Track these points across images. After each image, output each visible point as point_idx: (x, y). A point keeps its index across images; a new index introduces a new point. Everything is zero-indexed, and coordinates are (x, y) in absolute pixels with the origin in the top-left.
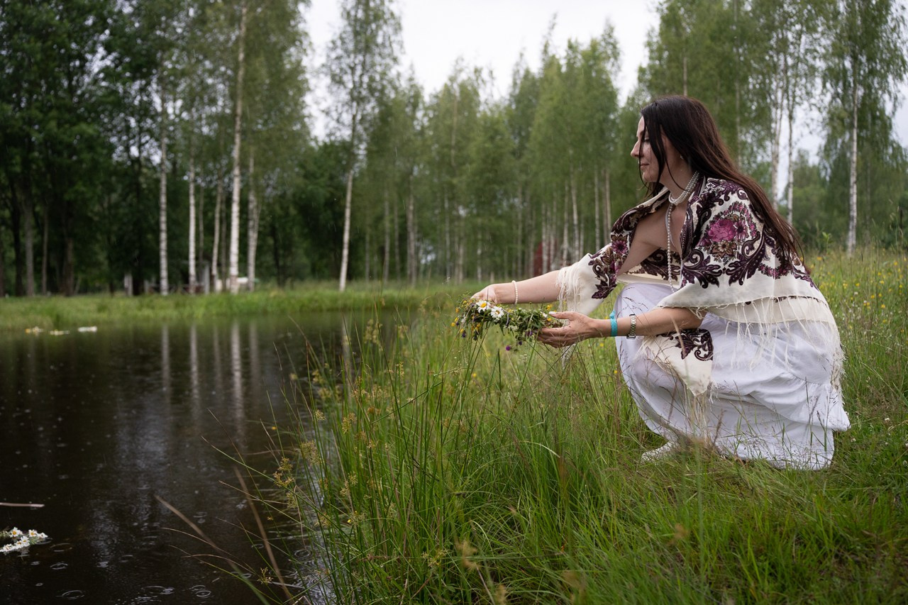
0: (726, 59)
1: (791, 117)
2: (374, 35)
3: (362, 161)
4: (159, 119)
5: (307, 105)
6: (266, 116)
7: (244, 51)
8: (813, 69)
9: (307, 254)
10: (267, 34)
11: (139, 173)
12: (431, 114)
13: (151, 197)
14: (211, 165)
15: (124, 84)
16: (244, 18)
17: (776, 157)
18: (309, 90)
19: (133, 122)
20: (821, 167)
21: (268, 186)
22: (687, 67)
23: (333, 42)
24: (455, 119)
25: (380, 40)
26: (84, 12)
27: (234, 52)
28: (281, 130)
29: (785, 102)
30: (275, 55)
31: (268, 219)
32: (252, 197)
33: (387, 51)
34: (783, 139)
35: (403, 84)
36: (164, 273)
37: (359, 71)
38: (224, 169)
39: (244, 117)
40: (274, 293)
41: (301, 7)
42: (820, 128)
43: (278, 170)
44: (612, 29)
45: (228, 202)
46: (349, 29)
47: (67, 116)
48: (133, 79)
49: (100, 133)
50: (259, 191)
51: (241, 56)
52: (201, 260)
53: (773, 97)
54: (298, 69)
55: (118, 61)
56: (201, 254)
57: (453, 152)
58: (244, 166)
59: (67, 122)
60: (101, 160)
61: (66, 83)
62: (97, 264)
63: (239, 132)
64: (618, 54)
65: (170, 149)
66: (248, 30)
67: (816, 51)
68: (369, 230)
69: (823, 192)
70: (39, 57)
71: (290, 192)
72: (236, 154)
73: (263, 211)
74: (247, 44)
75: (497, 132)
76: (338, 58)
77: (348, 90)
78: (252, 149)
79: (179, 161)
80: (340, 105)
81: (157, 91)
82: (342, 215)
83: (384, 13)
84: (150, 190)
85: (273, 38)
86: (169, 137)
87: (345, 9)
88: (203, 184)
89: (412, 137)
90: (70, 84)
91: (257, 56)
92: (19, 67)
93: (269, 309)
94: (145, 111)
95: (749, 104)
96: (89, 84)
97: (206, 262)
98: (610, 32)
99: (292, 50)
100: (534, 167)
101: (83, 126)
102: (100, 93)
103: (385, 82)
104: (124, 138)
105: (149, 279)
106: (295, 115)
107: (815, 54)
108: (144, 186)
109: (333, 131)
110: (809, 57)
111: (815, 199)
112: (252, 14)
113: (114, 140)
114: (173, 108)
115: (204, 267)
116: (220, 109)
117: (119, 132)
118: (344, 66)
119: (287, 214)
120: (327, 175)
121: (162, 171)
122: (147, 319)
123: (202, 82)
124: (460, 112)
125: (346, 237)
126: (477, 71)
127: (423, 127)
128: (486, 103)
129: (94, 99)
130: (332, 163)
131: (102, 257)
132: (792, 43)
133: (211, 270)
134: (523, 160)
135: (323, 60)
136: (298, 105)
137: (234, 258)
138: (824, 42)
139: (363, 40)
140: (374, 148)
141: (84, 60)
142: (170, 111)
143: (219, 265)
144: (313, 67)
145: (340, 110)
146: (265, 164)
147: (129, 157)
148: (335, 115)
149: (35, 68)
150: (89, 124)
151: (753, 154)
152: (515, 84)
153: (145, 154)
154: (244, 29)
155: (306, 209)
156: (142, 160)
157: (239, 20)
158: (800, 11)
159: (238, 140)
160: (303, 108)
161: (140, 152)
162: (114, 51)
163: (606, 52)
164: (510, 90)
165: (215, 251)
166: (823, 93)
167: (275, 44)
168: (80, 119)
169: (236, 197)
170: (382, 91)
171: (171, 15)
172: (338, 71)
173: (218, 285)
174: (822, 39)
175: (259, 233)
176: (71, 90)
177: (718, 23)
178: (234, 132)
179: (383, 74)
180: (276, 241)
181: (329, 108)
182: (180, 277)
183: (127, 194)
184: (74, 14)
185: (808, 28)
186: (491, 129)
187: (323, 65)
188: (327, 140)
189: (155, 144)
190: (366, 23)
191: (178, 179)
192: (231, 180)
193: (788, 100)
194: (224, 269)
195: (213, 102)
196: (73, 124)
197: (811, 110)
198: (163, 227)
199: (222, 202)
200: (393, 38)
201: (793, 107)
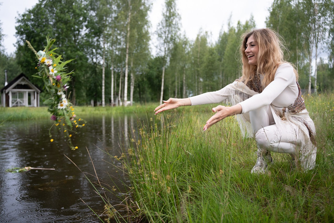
0: (292, 27)
1: (317, 46)
2: (172, 21)
3: (168, 63)
4: (103, 50)
5: (150, 45)
6: (136, 49)
7: (130, 27)
8: (325, 29)
9: (150, 94)
10: (137, 21)
11: (96, 67)
12: (191, 47)
13: (100, 75)
14: (119, 64)
15: (92, 38)
16: (130, 17)
17: (311, 60)
18: (150, 39)
19: (94, 51)
20: (329, 64)
21: (137, 71)
22: (279, 30)
23: (159, 24)
24: (199, 49)
25: (174, 23)
26: (79, 16)
27: (126, 27)
28: (141, 53)
29: (315, 41)
30: (140, 28)
31: (137, 82)
32: (132, 75)
33: (176, 26)
34: (313, 54)
35: (182, 37)
36: (103, 99)
37: (167, 33)
38: (123, 66)
39: (130, 49)
40: (138, 106)
41: (148, 12)
42: (327, 50)
43: (141, 66)
44: (253, 17)
45: (124, 76)
46: (164, 19)
47: (74, 49)
48: (94, 37)
49: (84, 54)
50: (134, 72)
51: (129, 29)
52: (115, 96)
53: (310, 39)
54: (147, 33)
55: (90, 31)
56: (115, 93)
57: (198, 60)
58: (129, 64)
59: (74, 51)
60: (84, 63)
61: (73, 39)
62: (82, 96)
63: (128, 53)
64: (255, 25)
65: (106, 59)
66: (131, 20)
67: (326, 23)
68: (170, 86)
69: (329, 72)
70: (65, 30)
71: (144, 73)
72: (127, 61)
73: (135, 79)
74: (131, 25)
75: (213, 53)
76: (161, 29)
77: (164, 40)
78: (132, 59)
79: (109, 63)
80: (161, 44)
81: (102, 41)
82: (161, 81)
83: (175, 14)
84: (99, 73)
85: (139, 23)
86: (105, 55)
87: (163, 13)
88: (117, 71)
89: (185, 55)
90: (75, 39)
91: (134, 28)
92: (59, 34)
93: (136, 111)
94: (98, 47)
95: (301, 42)
96: (81, 39)
97: (117, 96)
98: (252, 18)
99: (146, 27)
100: (226, 65)
101: (79, 52)
102: (84, 41)
103: (176, 37)
104: (92, 56)
105: (99, 101)
106: (146, 48)
107: (326, 24)
108: (98, 71)
109: (158, 53)
110: (323, 25)
111: (326, 75)
112: (132, 15)
113: (88, 56)
114: (107, 46)
115: (116, 98)
116: (122, 46)
117: (90, 54)
118: (162, 31)
119: (143, 80)
120: (156, 68)
121: (103, 66)
122: (97, 114)
123: (117, 37)
124: (201, 46)
125: (162, 88)
126: (206, 32)
127: (188, 51)
128: (209, 43)
129: (82, 44)
130: (158, 63)
131: (84, 94)
132: (317, 20)
133: (118, 99)
134: (222, 62)
135: (156, 30)
136: (147, 44)
137: (126, 95)
138: (329, 19)
139: (169, 23)
140: (172, 59)
141: (79, 31)
142: (106, 47)
143: (121, 97)
144: (151, 32)
145: (161, 46)
146: (136, 64)
147: (93, 62)
148: (159, 47)
149: (64, 34)
150: (80, 51)
151: (303, 59)
152: (220, 36)
153: (98, 61)
154: (129, 20)
155: (150, 78)
156: (97, 63)
157: (128, 17)
158: (320, 9)
159: (127, 56)
160: (149, 46)
161: (96, 60)
162: (89, 28)
163: (251, 25)
164: (218, 39)
165: (120, 93)
166: (329, 38)
167: (140, 25)
168: (78, 50)
169: (126, 75)
170: (175, 40)
171: (107, 16)
172: (160, 33)
173: (121, 103)
174: (329, 18)
175: (134, 87)
176: (75, 41)
177: (290, 14)
178: (126, 53)
179: (175, 34)
180: (140, 89)
181: (157, 45)
182: (108, 101)
183: (92, 74)
184: (77, 16)
185: (323, 14)
186: (211, 52)
187: (155, 31)
188: (157, 56)
189: (101, 58)
190: (169, 17)
191: (108, 69)
192: (125, 69)
193: (316, 40)
194: (122, 98)
195: (120, 44)
196: (75, 52)
197: (324, 43)
198: (103, 84)
199: (122, 76)
200: (178, 22)
201: (317, 43)
